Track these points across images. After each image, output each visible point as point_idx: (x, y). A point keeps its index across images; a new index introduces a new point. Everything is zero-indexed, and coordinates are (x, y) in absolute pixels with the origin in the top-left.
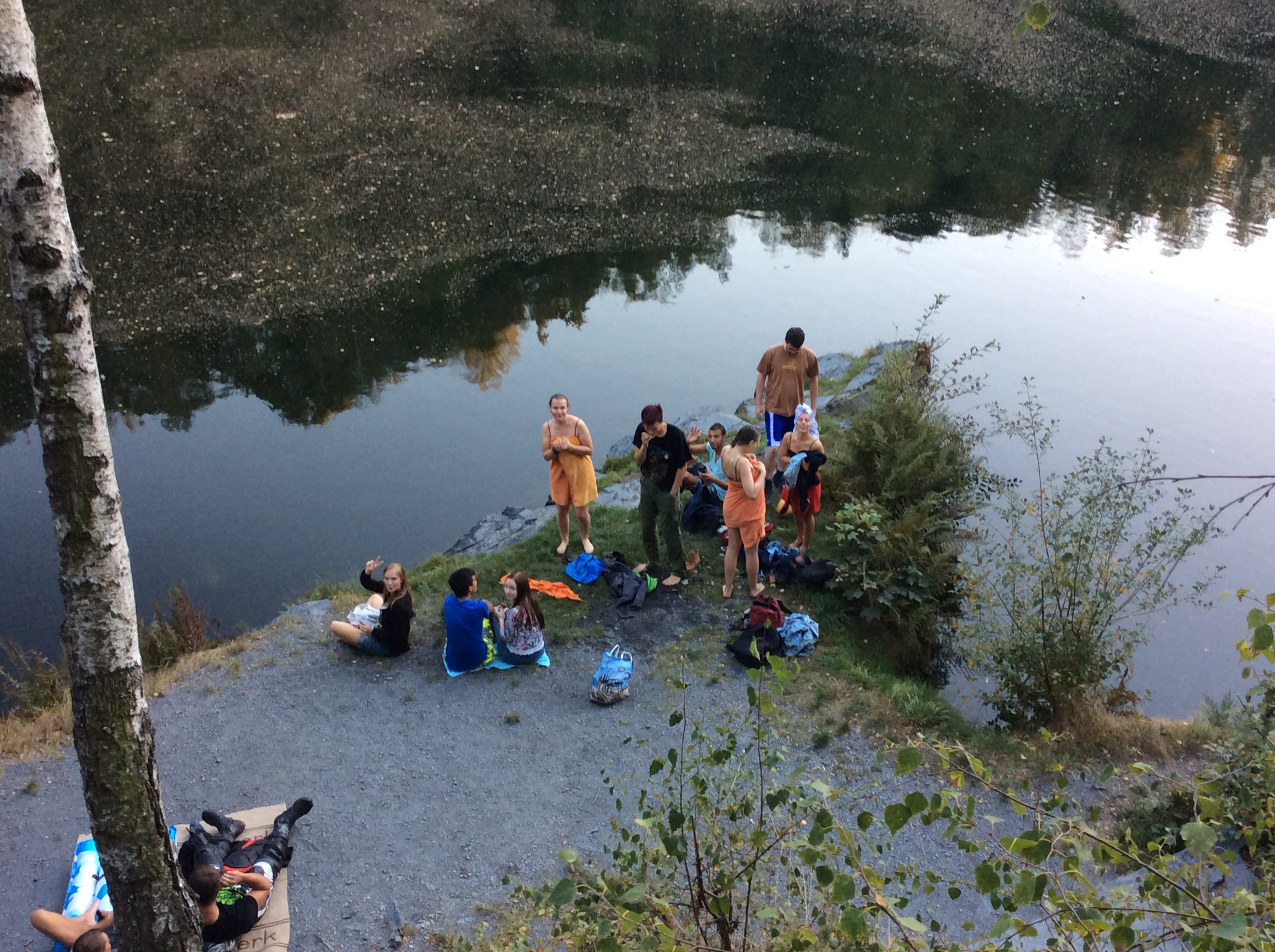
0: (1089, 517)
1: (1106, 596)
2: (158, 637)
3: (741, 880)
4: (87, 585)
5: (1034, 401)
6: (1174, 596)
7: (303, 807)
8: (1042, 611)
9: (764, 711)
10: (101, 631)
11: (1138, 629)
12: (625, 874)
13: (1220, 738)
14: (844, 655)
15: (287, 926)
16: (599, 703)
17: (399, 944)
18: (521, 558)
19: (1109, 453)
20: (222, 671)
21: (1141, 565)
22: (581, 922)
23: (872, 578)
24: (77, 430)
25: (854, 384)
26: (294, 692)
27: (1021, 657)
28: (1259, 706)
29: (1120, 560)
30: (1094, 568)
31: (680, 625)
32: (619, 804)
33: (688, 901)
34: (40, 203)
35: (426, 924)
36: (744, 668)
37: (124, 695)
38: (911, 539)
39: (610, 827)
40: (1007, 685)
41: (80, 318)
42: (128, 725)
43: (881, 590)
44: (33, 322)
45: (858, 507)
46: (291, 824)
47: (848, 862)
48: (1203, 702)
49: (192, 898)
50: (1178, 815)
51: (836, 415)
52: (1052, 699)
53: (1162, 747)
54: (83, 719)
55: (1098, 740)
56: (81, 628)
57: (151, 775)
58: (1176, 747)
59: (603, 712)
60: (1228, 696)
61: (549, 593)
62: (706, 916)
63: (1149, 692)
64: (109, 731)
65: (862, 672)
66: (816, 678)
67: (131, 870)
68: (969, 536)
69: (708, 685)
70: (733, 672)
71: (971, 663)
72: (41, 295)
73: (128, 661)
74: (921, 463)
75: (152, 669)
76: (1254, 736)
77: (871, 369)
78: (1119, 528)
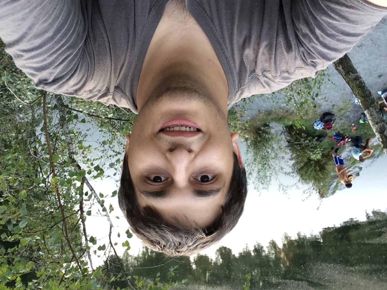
4: (377, 124)
5: (285, 194)
19: (266, 188)
29: (256, 167)
30: (260, 164)
31: (349, 115)
38: (302, 155)
40: (269, 132)
43: (304, 141)
45: (317, 157)
69: (334, 105)
70: (330, 110)
74: (308, 172)
77: (332, 188)
78: (258, 173)
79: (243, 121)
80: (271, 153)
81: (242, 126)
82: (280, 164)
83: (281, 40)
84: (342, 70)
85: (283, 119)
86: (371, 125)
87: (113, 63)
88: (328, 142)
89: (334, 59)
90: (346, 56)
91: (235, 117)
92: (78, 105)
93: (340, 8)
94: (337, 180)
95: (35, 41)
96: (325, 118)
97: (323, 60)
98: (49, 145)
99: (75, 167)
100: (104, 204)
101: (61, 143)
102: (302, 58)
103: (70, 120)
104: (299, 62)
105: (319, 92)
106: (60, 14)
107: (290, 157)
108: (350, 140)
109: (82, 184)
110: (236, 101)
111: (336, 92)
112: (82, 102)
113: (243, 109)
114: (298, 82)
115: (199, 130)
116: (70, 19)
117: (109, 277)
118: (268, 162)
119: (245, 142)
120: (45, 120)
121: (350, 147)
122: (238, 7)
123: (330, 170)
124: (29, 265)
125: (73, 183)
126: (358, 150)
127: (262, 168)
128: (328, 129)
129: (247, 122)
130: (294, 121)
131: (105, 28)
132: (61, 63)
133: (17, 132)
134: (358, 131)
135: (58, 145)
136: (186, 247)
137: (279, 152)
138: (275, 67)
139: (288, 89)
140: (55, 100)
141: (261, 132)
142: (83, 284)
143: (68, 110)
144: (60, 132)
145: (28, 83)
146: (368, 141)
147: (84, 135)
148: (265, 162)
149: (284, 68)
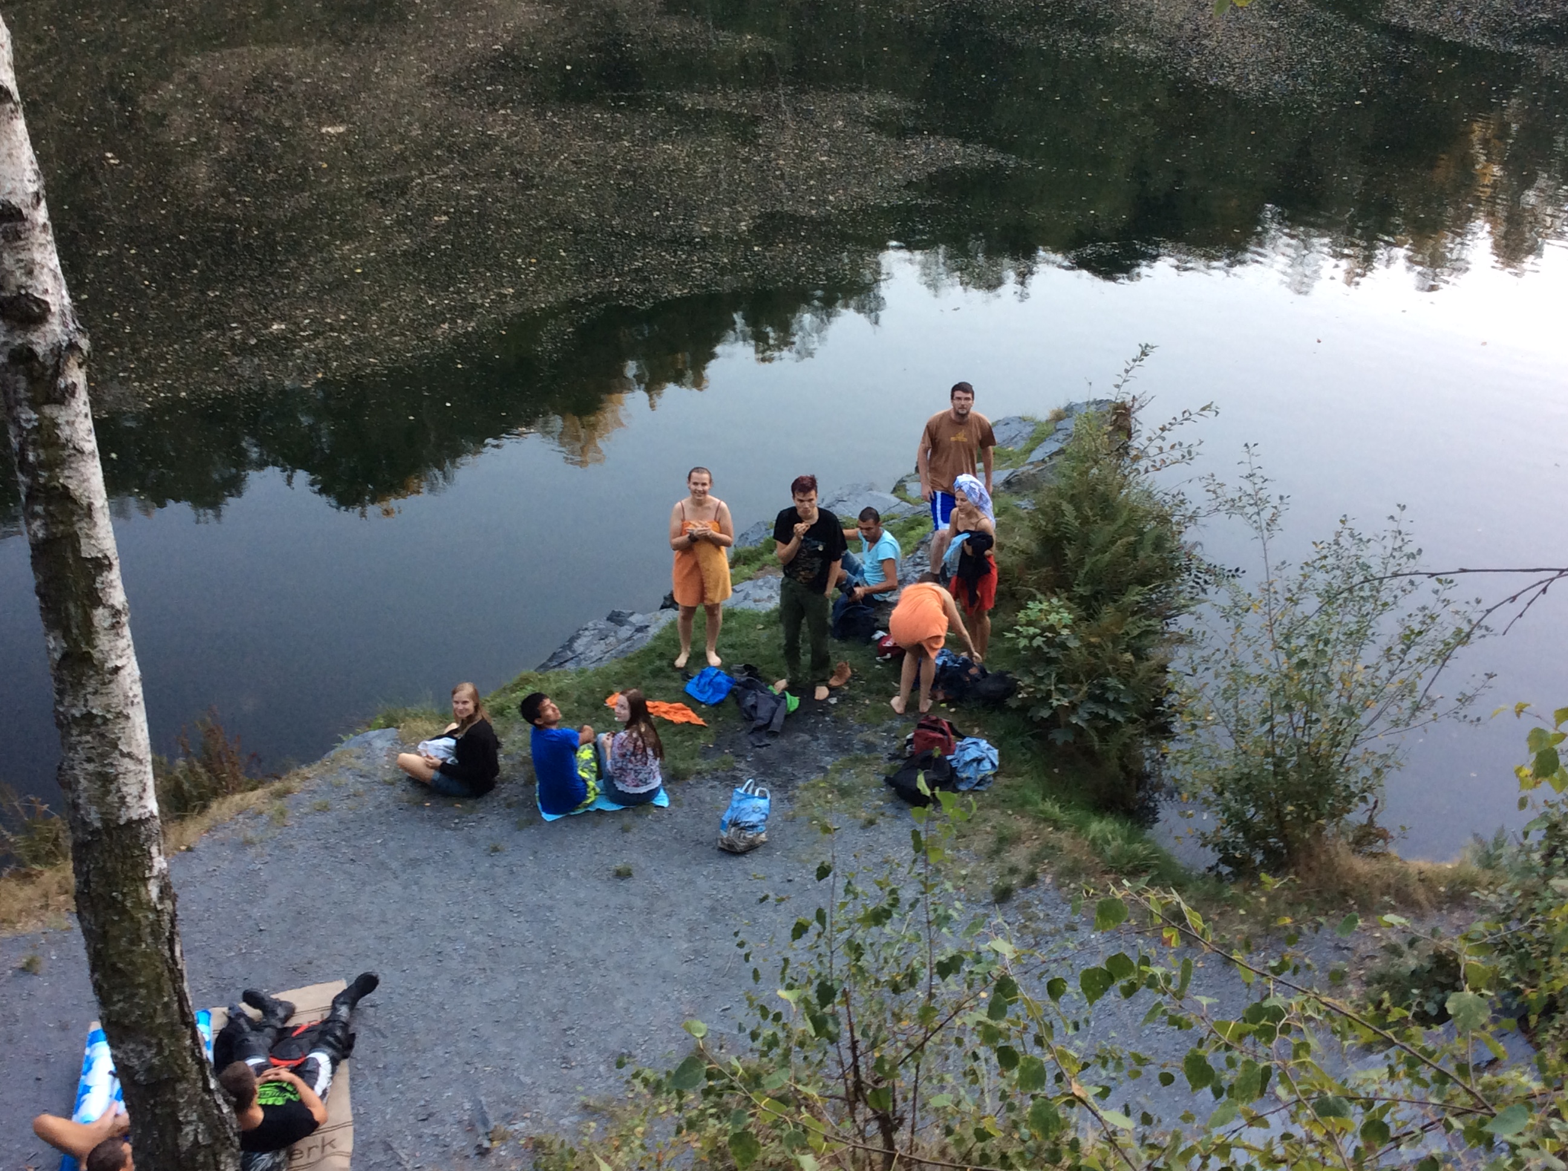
0: (1327, 614)
1: (1350, 712)
2: (185, 776)
3: (906, 1066)
5: (1258, 472)
6: (1434, 710)
7: (366, 984)
8: (1271, 731)
9: (932, 860)
10: (107, 773)
11: (1389, 751)
12: (765, 1060)
13: (1491, 883)
14: (1028, 785)
15: (350, 1130)
16: (730, 851)
17: (487, 1150)
18: (630, 674)
19: (1352, 536)
20: (265, 818)
21: (1392, 673)
22: (711, 1121)
23: (1063, 693)
24: (72, 524)
25: (1038, 454)
26: (353, 843)
27: (1247, 787)
28: (1540, 843)
29: (1366, 667)
30: (1335, 677)
31: (828, 754)
32: (756, 975)
33: (841, 1091)
34: (22, 243)
35: (520, 1126)
36: (906, 806)
37: (137, 852)
38: (1110, 645)
39: (746, 1004)
40: (1229, 822)
41: (74, 385)
42: (143, 890)
44: (15, 392)
45: (1045, 606)
46: (352, 1006)
47: (1039, 1041)
48: (1470, 840)
49: (227, 1101)
50: (1442, 979)
51: (1017, 493)
52: (1284, 838)
53: (1421, 895)
54: (87, 883)
55: (1342, 888)
56: (82, 772)
57: (172, 951)
58: (1437, 894)
59: (733, 862)
60: (1502, 830)
61: (667, 717)
62: (864, 1112)
63: (1403, 828)
64: (120, 898)
65: (1052, 808)
66: (995, 816)
67: (150, 1069)
68: (1181, 640)
69: (864, 828)
70: (894, 811)
71: (1185, 795)
72: (24, 357)
73: (141, 811)
74: (1122, 550)
75: (178, 817)
76: (1533, 880)
77: (1058, 436)
108: (879, 635)
123: (1027, 524)
130: (1078, 831)
141: (1271, 841)
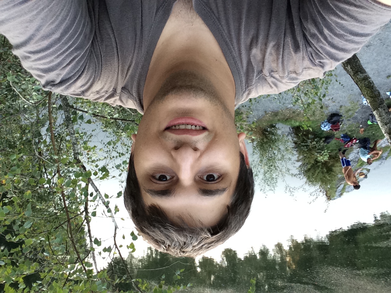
4: (386, 125)
31: (357, 116)
37: (372, 106)
38: (309, 156)
40: (276, 133)
45: (325, 159)
52: (265, 135)
69: (342, 106)
70: (337, 111)
74: (315, 174)
77: (340, 191)
78: (264, 175)
79: (250, 121)
80: (277, 154)
81: (248, 126)
82: (287, 166)
83: (289, 40)
84: (350, 70)
85: (290, 120)
86: (380, 126)
87: (120, 64)
88: (335, 143)
89: (342, 59)
90: (355, 56)
91: (242, 118)
92: (83, 105)
93: (348, 7)
94: (344, 182)
95: (42, 43)
96: (332, 119)
97: (331, 60)
98: (54, 146)
99: (80, 168)
100: (109, 205)
101: (65, 144)
102: (309, 58)
103: (75, 120)
104: (307, 63)
105: (327, 92)
106: (67, 15)
107: (297, 159)
108: (358, 141)
109: (87, 185)
110: (243, 101)
111: (344, 92)
112: (87, 102)
113: (249, 109)
114: (306, 82)
115: (204, 129)
116: (77, 20)
117: (113, 279)
118: (274, 164)
119: (252, 144)
120: (50, 120)
121: (357, 148)
122: (245, 7)
123: (337, 172)
124: (32, 266)
125: (78, 184)
126: (366, 151)
127: (268, 170)
128: (336, 130)
129: (253, 123)
130: (301, 122)
131: (113, 29)
132: (68, 64)
133: (21, 132)
134: (366, 132)
135: (63, 146)
136: (191, 247)
137: (286, 153)
138: (282, 67)
139: (295, 89)
140: (60, 100)
141: (267, 133)
142: (88, 285)
143: (73, 110)
144: (65, 133)
145: (33, 83)
146: (376, 142)
147: (89, 136)
148: (271, 164)
149: (291, 69)
